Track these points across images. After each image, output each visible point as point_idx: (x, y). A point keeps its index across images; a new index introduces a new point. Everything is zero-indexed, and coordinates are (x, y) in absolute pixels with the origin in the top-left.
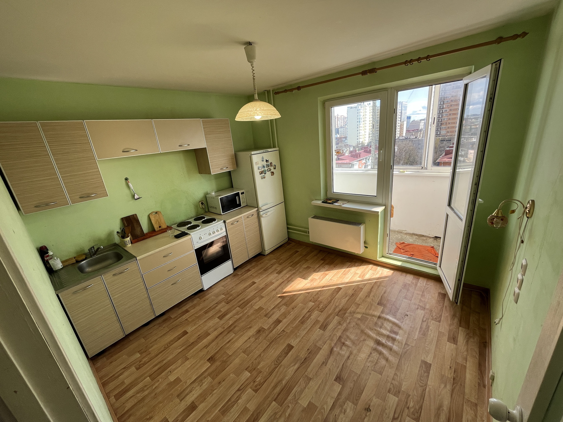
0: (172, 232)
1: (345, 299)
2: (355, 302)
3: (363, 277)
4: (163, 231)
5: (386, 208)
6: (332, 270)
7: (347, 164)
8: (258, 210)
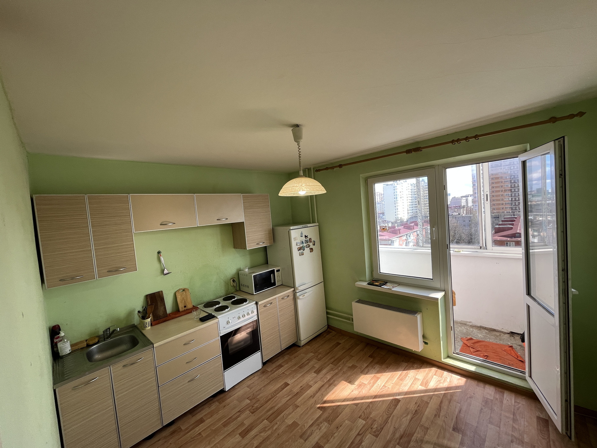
0: (198, 314)
1: (406, 418)
2: (421, 423)
3: (426, 385)
4: (188, 311)
5: (445, 293)
6: (384, 372)
7: (386, 240)
8: (294, 290)
